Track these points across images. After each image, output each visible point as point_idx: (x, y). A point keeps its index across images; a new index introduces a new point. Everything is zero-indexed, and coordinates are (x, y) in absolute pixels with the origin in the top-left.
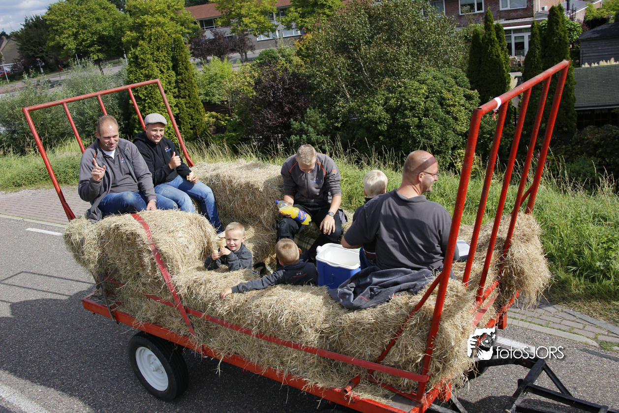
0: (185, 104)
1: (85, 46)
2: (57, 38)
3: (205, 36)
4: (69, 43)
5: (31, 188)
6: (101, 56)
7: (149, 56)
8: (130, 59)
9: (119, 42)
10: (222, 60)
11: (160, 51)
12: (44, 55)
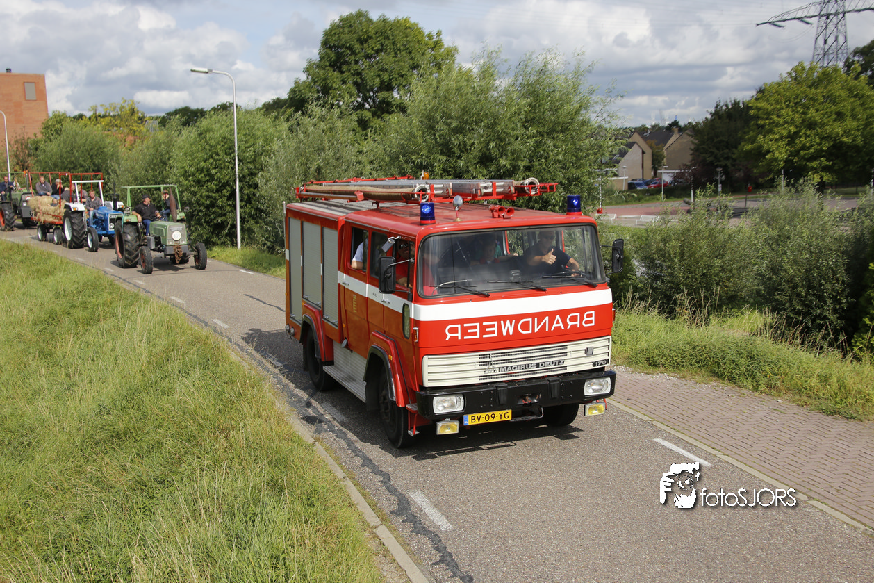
1: (803, 157)
2: (760, 138)
4: (777, 149)
5: (673, 374)
6: (827, 177)
9: (867, 158)
12: (729, 163)
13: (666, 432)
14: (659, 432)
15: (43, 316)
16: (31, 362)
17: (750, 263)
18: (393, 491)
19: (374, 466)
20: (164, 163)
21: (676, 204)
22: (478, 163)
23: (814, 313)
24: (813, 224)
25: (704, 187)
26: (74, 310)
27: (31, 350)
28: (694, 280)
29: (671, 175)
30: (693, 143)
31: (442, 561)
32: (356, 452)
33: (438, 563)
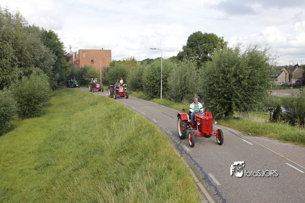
13: (290, 161)
14: (287, 161)
15: (108, 116)
16: (104, 129)
19: (198, 165)
20: (142, 74)
21: (297, 90)
22: (233, 76)
26: (116, 115)
27: (104, 125)
28: (301, 114)
29: (295, 81)
30: (303, 71)
31: (217, 194)
32: (193, 160)
33: (216, 195)
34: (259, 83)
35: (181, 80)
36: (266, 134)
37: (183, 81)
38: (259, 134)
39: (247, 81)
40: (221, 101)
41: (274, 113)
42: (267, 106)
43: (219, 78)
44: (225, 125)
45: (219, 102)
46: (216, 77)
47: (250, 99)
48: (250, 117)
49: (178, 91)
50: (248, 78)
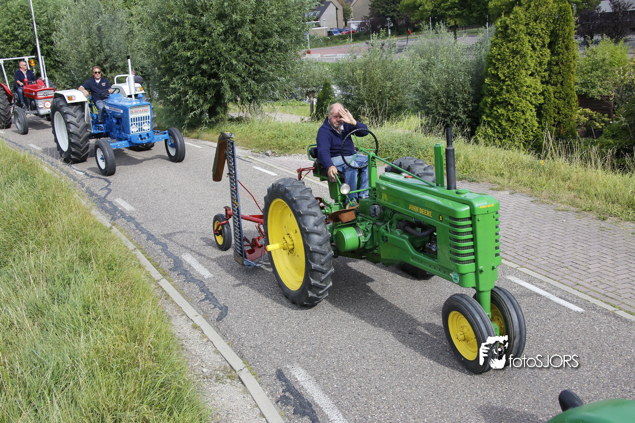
0: (554, 94)
1: (443, 9)
3: (599, 8)
4: (426, 3)
6: (459, 22)
7: (522, 27)
8: (498, 28)
9: (484, 7)
10: (616, 42)
11: (538, 22)
12: (395, 14)
17: (410, 83)
18: (170, 255)
19: (155, 240)
21: (362, 45)
23: (452, 115)
24: (450, 53)
25: (378, 31)
28: (373, 97)
29: (356, 24)
31: (206, 298)
32: (142, 230)
33: (203, 300)
34: (277, 31)
35: (89, 37)
36: (304, 148)
37: (95, 38)
38: (289, 149)
39: (250, 29)
40: (196, 81)
41: (319, 100)
42: (303, 86)
43: (184, 26)
44: (212, 138)
45: (191, 85)
46: (175, 23)
47: (262, 69)
48: (266, 113)
49: (86, 67)
50: (253, 22)
